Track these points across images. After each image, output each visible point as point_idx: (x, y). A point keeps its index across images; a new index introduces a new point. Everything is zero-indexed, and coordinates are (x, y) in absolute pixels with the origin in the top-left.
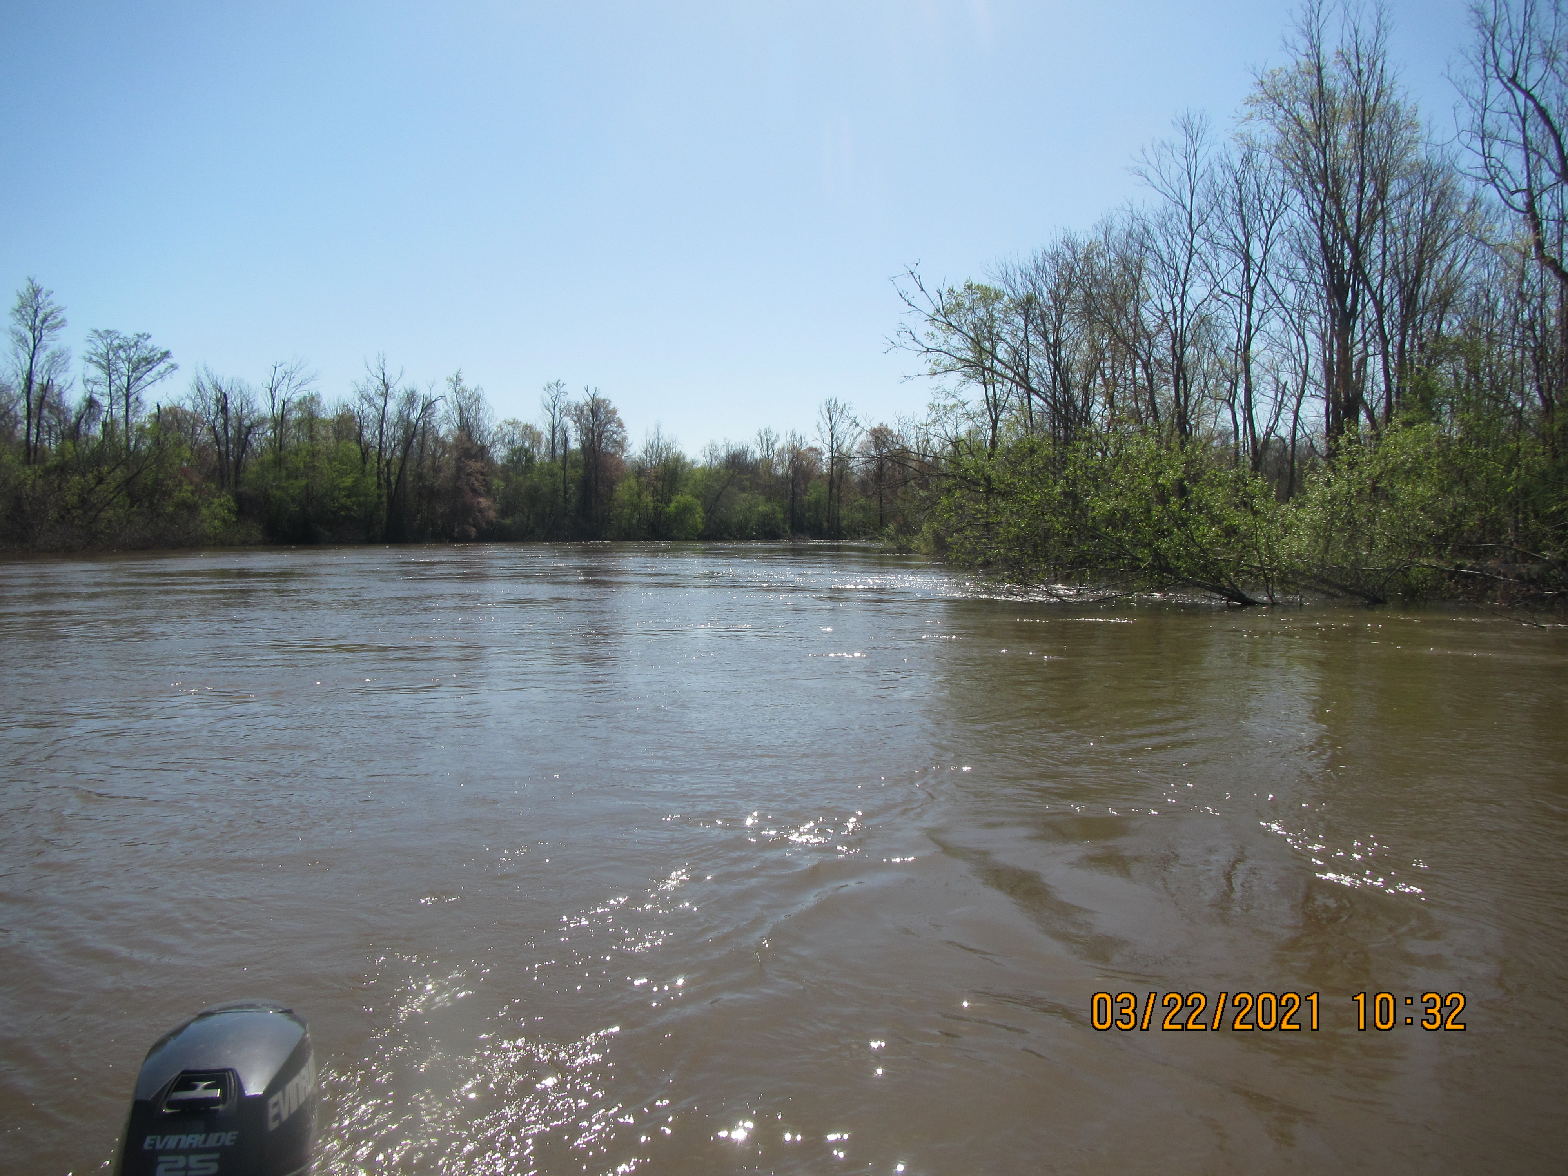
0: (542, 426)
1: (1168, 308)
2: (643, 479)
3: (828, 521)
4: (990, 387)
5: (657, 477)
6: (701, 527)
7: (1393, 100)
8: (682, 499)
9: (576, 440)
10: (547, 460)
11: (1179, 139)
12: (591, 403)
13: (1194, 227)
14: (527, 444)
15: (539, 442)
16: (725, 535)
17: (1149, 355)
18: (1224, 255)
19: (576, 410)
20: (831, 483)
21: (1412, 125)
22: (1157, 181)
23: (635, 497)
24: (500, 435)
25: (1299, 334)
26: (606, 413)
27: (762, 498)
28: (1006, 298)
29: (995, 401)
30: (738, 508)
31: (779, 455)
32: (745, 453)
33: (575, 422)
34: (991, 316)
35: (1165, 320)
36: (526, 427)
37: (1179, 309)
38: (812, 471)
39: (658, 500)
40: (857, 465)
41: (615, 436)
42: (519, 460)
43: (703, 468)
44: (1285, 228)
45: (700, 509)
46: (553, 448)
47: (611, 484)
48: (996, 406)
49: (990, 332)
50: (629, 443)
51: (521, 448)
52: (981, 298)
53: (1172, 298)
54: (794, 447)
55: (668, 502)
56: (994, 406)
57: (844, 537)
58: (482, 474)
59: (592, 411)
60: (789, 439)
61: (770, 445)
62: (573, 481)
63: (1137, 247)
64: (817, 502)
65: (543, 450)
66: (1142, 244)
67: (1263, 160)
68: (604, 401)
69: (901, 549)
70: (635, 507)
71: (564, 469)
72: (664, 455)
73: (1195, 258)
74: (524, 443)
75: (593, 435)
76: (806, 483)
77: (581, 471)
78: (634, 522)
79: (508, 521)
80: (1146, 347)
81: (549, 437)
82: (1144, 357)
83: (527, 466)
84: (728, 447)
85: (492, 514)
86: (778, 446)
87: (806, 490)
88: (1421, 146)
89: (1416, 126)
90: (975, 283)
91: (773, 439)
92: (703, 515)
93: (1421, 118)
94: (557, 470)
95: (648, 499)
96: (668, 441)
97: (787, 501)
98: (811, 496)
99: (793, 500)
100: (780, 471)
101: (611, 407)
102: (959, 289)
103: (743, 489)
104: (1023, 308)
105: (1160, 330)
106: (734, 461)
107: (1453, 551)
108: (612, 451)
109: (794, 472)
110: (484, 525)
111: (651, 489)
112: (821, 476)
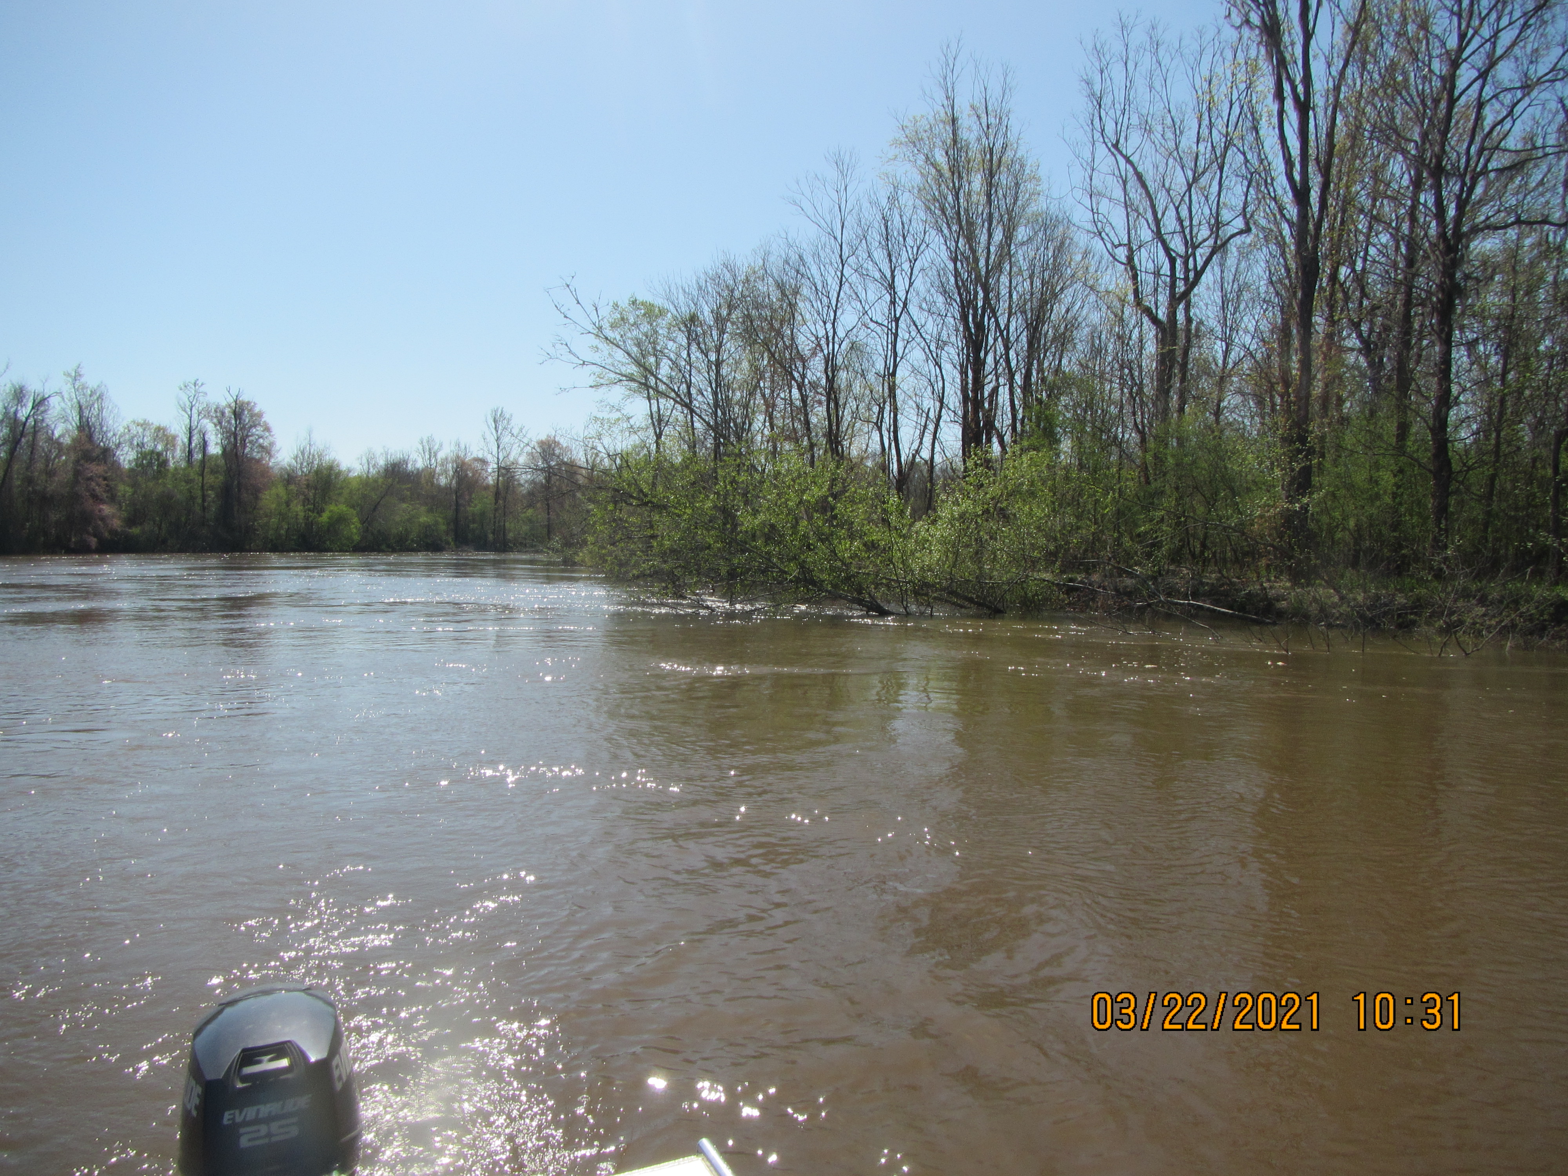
0: (178, 428)
1: (821, 333)
2: (292, 487)
3: (493, 533)
4: (654, 402)
5: (308, 486)
6: (357, 538)
7: (1019, 155)
8: (335, 508)
9: (217, 444)
10: (183, 464)
11: (832, 174)
12: (233, 405)
13: (844, 258)
14: (160, 448)
15: (174, 446)
16: (383, 547)
17: (803, 376)
18: (872, 287)
19: (216, 411)
20: (497, 494)
21: (1036, 179)
22: (810, 211)
23: (284, 506)
24: (127, 437)
25: (937, 363)
26: (252, 416)
27: (423, 508)
28: (669, 315)
29: (659, 415)
30: (398, 518)
31: (442, 465)
32: (406, 462)
33: (216, 425)
34: (656, 332)
35: (819, 345)
36: (159, 429)
37: (831, 334)
38: (477, 482)
39: (309, 510)
40: (524, 478)
41: (261, 441)
42: (150, 464)
43: (360, 477)
44: (926, 265)
45: (355, 520)
46: (190, 452)
47: (256, 492)
48: (660, 421)
49: (654, 349)
50: (277, 448)
51: (152, 452)
52: (644, 315)
53: (825, 323)
54: (458, 457)
55: (321, 512)
56: (658, 422)
57: (511, 550)
58: (105, 479)
59: (235, 413)
60: (453, 448)
61: (432, 454)
62: (212, 488)
63: (793, 273)
64: (483, 514)
65: (178, 453)
66: (798, 272)
67: (907, 200)
68: (248, 403)
69: (565, 562)
70: (283, 517)
71: (202, 475)
72: (316, 462)
73: (846, 287)
74: (156, 446)
75: (235, 439)
76: (470, 494)
77: (221, 478)
78: (283, 532)
79: (135, 531)
80: (801, 369)
81: (186, 440)
82: (799, 380)
83: (159, 472)
84: (387, 454)
85: (117, 523)
86: (441, 455)
87: (470, 501)
88: (1042, 198)
89: (1039, 180)
90: (640, 299)
91: (436, 448)
92: (359, 525)
93: (1042, 173)
94: (193, 475)
95: (298, 508)
96: (321, 447)
97: (450, 513)
98: (476, 508)
99: (457, 511)
100: (443, 481)
101: (257, 410)
102: (624, 303)
103: (403, 500)
104: (686, 326)
105: (814, 354)
106: (393, 470)
107: (1062, 565)
108: (258, 456)
109: (458, 483)
110: (106, 534)
111: (302, 497)
112: (487, 487)
